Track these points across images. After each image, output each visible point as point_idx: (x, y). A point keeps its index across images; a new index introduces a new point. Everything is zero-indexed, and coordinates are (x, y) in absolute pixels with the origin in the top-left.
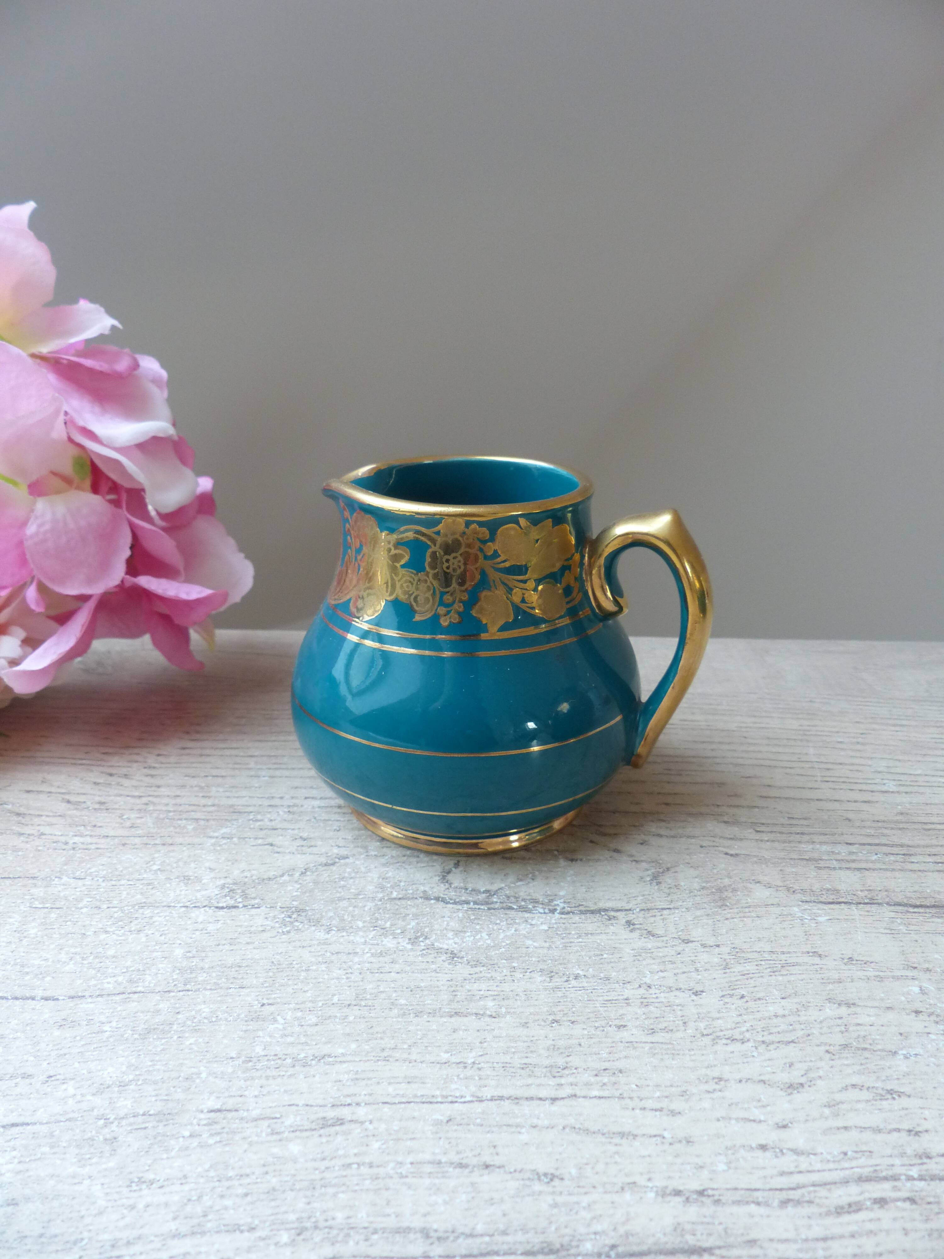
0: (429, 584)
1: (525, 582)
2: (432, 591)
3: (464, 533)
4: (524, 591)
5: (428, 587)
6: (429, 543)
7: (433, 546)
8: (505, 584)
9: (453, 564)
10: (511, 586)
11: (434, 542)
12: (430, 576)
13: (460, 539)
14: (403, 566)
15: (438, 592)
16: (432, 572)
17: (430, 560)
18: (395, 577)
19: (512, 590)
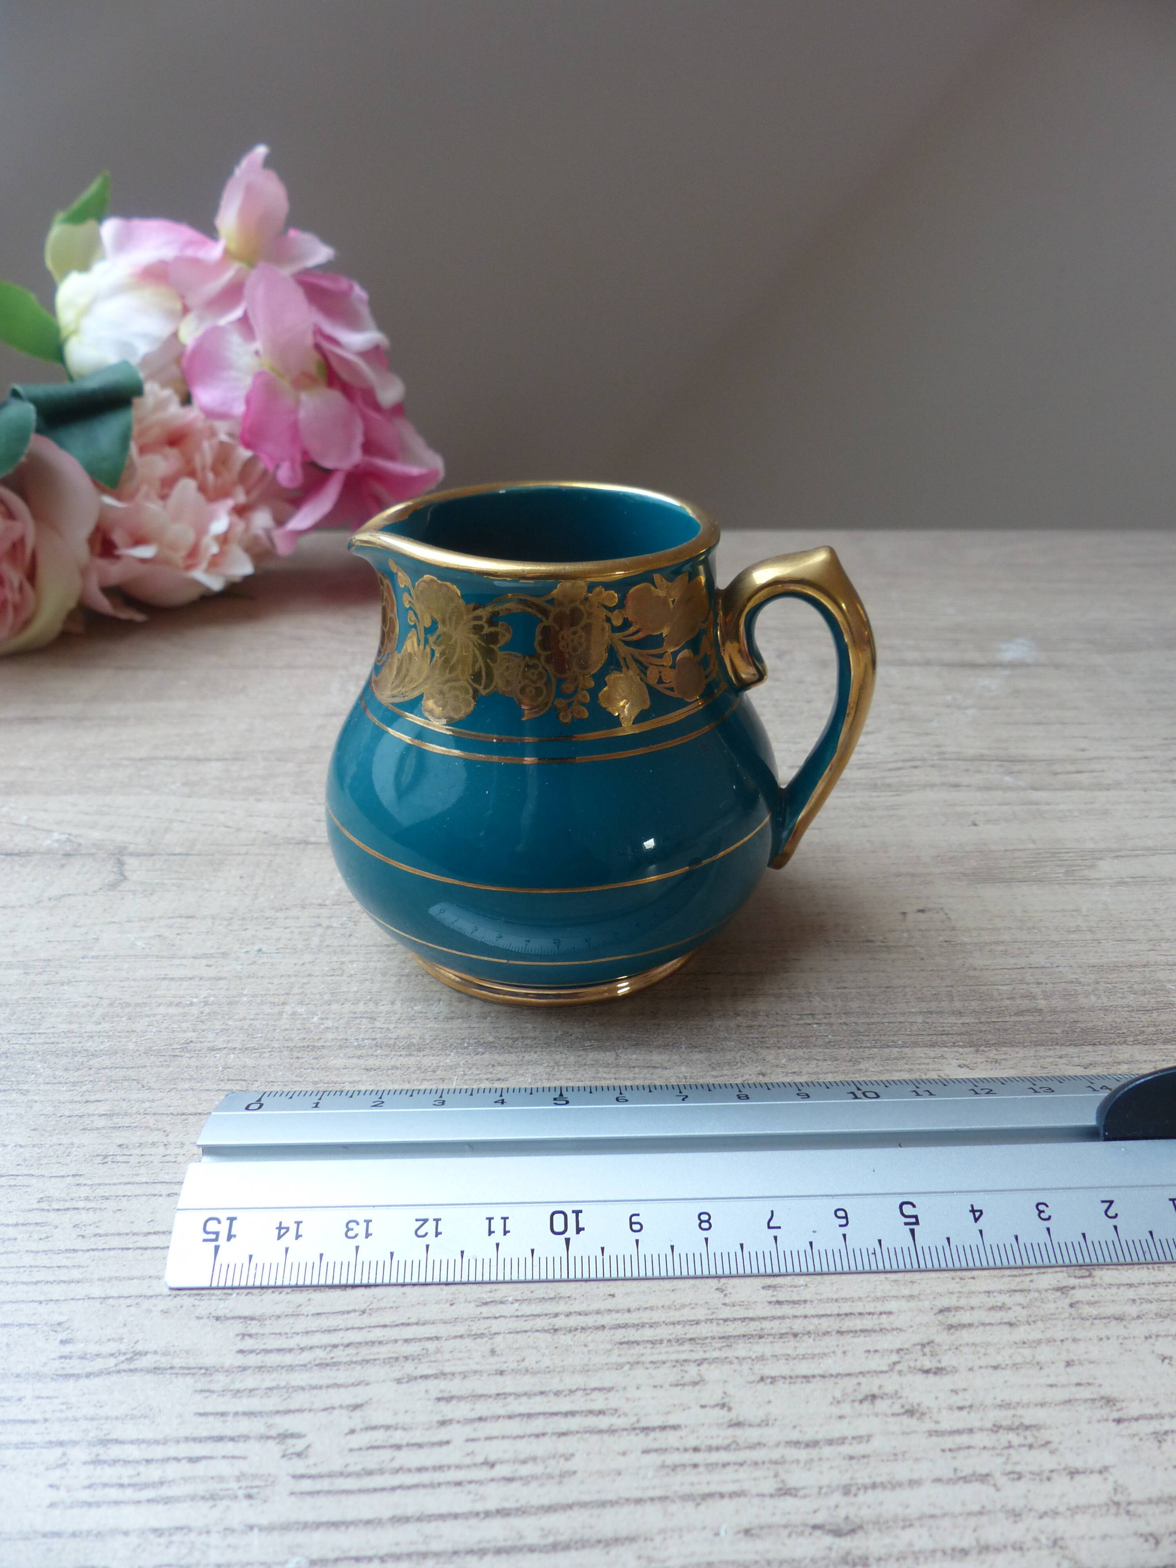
0: (540, 669)
1: (661, 656)
2: (545, 679)
3: (586, 599)
4: (661, 668)
5: (540, 674)
6: (540, 616)
7: (544, 619)
8: (637, 661)
9: (573, 641)
10: (646, 664)
11: (545, 613)
12: (542, 659)
13: (581, 607)
14: (501, 649)
15: (553, 679)
16: (544, 654)
17: (541, 638)
18: (492, 665)
19: (647, 668)
